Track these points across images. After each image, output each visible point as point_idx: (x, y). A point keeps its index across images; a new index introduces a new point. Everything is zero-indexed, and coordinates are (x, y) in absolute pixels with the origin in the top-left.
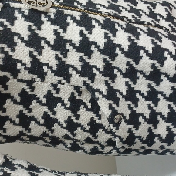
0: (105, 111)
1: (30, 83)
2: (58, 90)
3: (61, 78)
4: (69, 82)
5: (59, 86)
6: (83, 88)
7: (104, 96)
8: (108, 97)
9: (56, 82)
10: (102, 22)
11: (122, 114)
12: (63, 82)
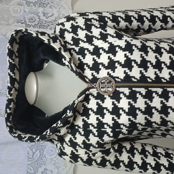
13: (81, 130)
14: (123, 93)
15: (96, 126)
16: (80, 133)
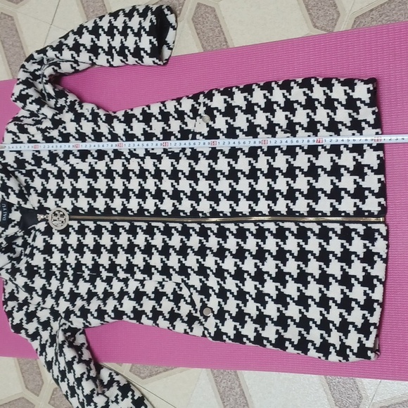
0: (199, 305)
1: (142, 282)
2: (163, 287)
3: (165, 277)
4: (171, 280)
5: (164, 283)
6: (183, 285)
7: (197, 291)
8: (200, 293)
9: (161, 280)
10: (198, 230)
11: (211, 309)
12: (166, 279)
13: (42, 272)
14: (88, 227)
15: (59, 266)
16: (40, 276)
